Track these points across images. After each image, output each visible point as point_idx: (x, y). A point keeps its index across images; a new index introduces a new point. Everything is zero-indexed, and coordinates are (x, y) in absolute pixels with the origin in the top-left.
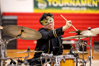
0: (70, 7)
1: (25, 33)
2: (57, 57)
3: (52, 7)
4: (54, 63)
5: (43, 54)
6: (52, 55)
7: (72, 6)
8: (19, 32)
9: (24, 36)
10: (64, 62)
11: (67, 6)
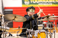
0: (43, 3)
1: (17, 18)
2: (35, 31)
3: (33, 3)
4: (34, 35)
5: (28, 30)
6: (32, 30)
7: (44, 3)
8: (14, 18)
9: (16, 20)
10: (40, 34)
11: (41, 3)
